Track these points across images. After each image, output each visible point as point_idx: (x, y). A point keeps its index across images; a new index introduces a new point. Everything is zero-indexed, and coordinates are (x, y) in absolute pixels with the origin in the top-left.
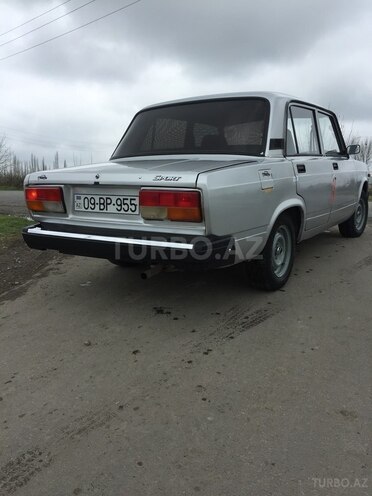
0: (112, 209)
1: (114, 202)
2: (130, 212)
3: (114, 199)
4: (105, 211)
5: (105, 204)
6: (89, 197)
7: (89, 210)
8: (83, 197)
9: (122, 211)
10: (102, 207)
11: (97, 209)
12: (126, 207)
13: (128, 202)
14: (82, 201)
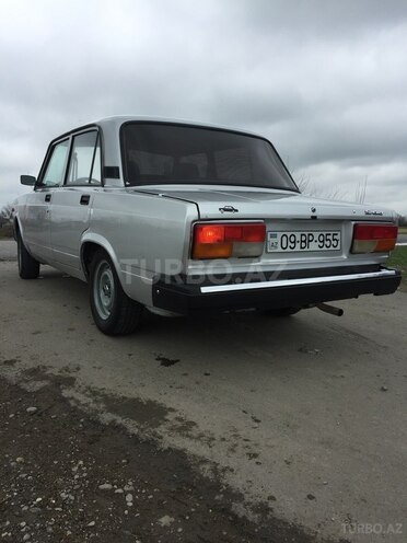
0: (314, 246)
1: (316, 238)
2: (332, 248)
3: (316, 235)
4: (306, 249)
5: (307, 242)
6: (289, 234)
7: (288, 249)
8: (280, 235)
9: (325, 248)
10: (303, 245)
11: (298, 248)
12: (328, 243)
13: (330, 237)
14: (279, 239)
